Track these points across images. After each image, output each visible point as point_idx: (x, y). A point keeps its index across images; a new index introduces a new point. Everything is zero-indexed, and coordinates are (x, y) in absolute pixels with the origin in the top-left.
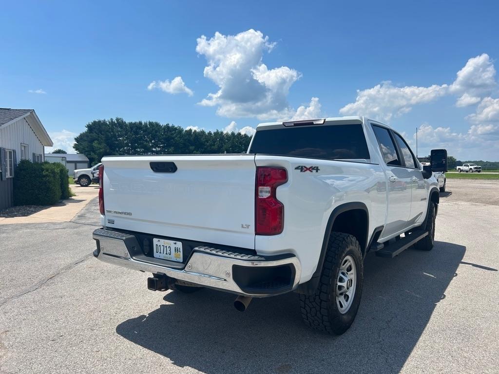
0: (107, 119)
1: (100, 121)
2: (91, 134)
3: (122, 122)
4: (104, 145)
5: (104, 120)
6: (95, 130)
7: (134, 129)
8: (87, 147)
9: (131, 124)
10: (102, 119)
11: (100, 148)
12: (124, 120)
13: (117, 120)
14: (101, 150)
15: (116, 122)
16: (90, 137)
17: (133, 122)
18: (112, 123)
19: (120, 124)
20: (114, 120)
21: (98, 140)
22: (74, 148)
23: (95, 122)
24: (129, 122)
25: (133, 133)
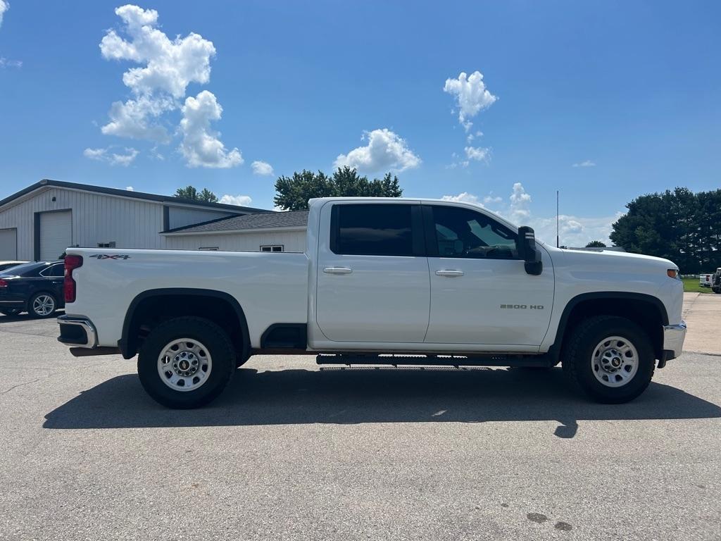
0: (661, 192)
1: (648, 197)
2: (634, 217)
3: (686, 193)
4: (652, 232)
5: (656, 194)
6: (640, 210)
7: (707, 203)
8: (628, 236)
9: (702, 195)
10: (652, 193)
11: (646, 237)
12: (690, 191)
13: (677, 191)
14: (647, 240)
15: (675, 195)
16: (632, 221)
17: (706, 191)
18: (668, 197)
19: (683, 197)
20: (673, 192)
21: (643, 225)
22: (611, 238)
23: (641, 198)
24: (698, 192)
25: (704, 209)
